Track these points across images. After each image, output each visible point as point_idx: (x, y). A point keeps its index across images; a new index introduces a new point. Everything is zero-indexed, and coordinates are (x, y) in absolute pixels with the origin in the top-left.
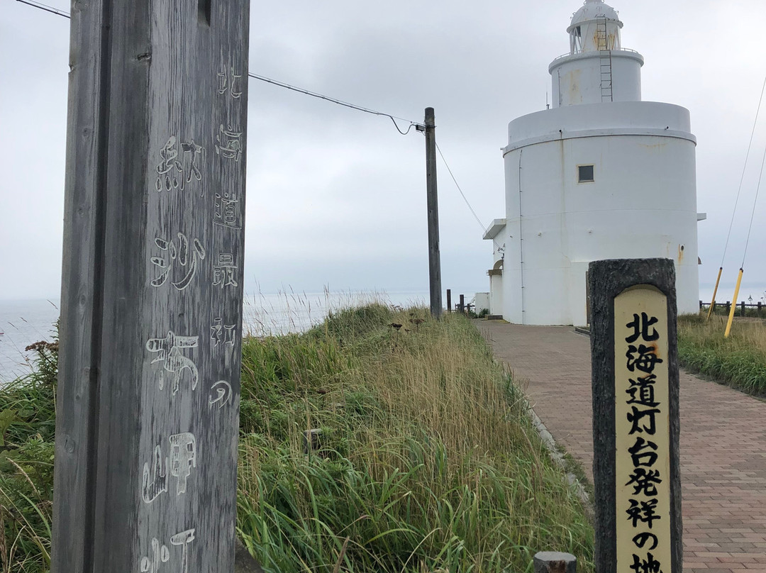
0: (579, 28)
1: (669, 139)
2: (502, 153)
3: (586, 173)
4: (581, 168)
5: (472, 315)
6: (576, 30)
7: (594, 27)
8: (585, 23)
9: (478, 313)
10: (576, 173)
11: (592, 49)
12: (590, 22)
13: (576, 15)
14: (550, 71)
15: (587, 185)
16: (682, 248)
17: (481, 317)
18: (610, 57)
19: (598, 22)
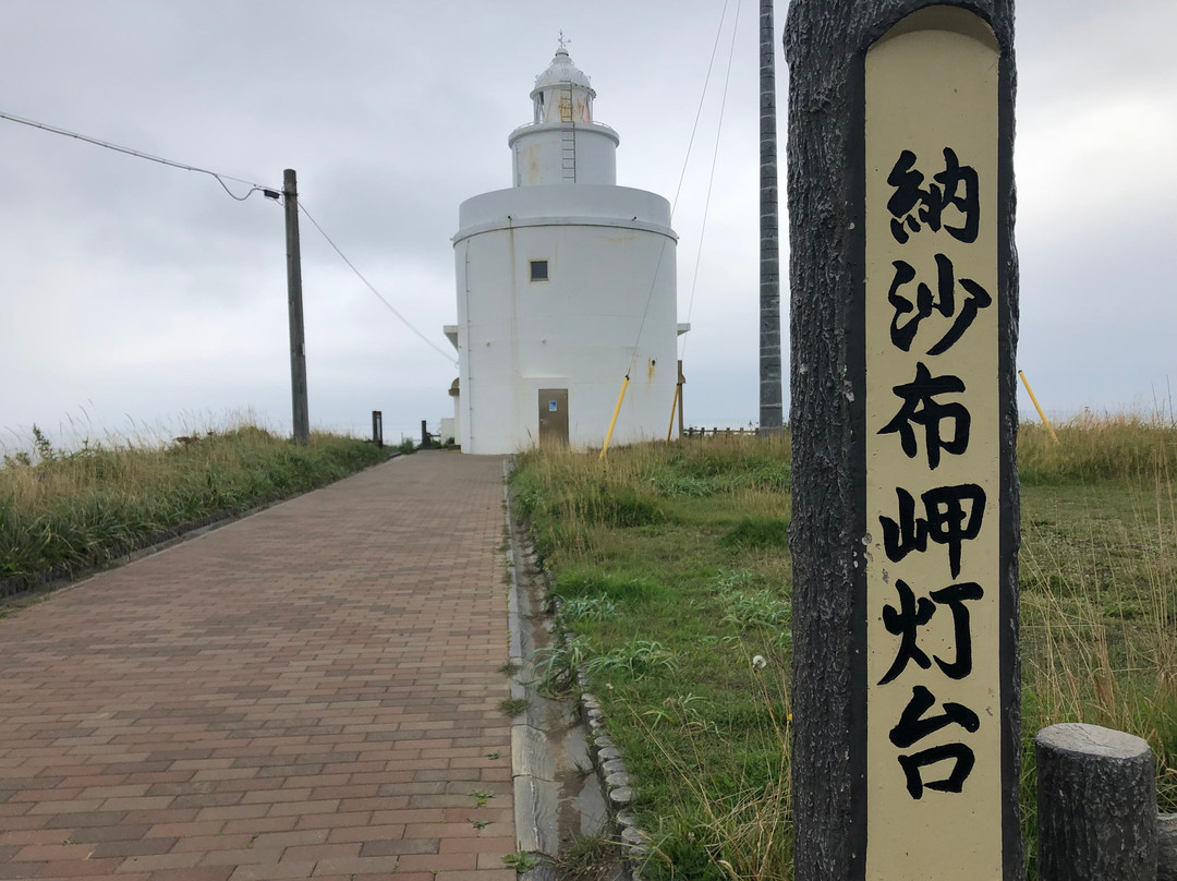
0: (542, 94)
1: (637, 233)
2: (452, 243)
3: (539, 270)
4: (533, 263)
5: (438, 446)
6: (539, 96)
7: (558, 94)
8: (548, 88)
9: (443, 443)
10: (527, 270)
11: (555, 118)
12: (554, 87)
13: (540, 80)
14: (511, 145)
15: (540, 285)
16: (654, 362)
17: (446, 447)
18: (574, 130)
19: (562, 88)
